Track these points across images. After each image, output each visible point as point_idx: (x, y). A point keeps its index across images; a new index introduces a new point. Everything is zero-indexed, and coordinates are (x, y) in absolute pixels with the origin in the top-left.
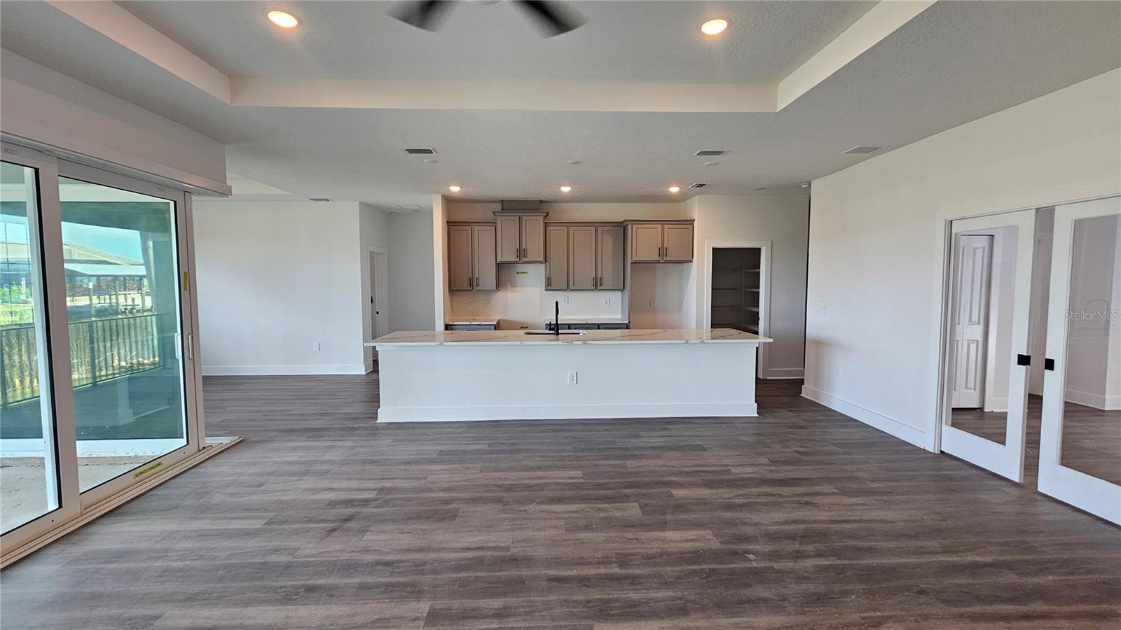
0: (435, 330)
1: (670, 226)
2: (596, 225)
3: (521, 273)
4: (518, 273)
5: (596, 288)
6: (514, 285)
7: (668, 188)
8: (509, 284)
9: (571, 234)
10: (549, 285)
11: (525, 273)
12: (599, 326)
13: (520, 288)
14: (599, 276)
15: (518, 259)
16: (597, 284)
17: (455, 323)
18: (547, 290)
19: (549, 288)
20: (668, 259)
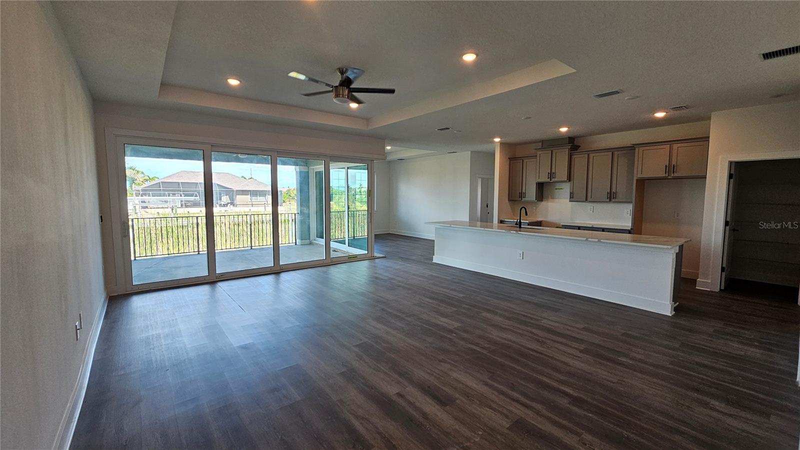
0: (493, 222)
1: (679, 145)
2: (612, 150)
3: (558, 189)
4: (556, 189)
5: (610, 201)
6: (553, 198)
7: (654, 114)
8: (550, 197)
9: (591, 160)
10: (572, 198)
11: (561, 189)
12: (603, 230)
13: (557, 200)
14: (614, 190)
15: (549, 180)
16: (611, 197)
17: (506, 220)
18: (570, 201)
19: (572, 199)
20: (676, 175)
